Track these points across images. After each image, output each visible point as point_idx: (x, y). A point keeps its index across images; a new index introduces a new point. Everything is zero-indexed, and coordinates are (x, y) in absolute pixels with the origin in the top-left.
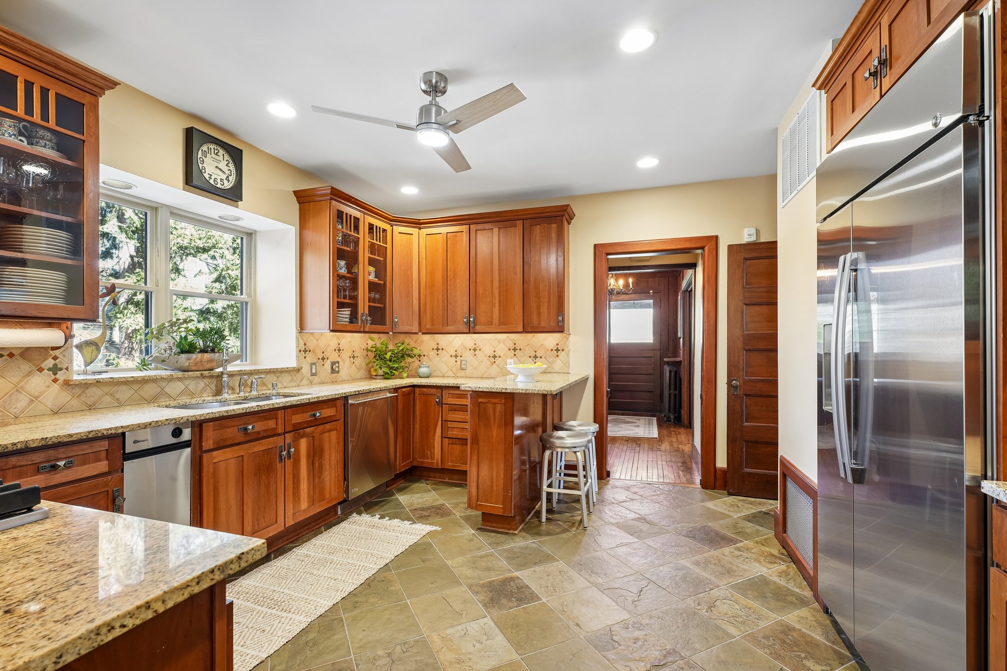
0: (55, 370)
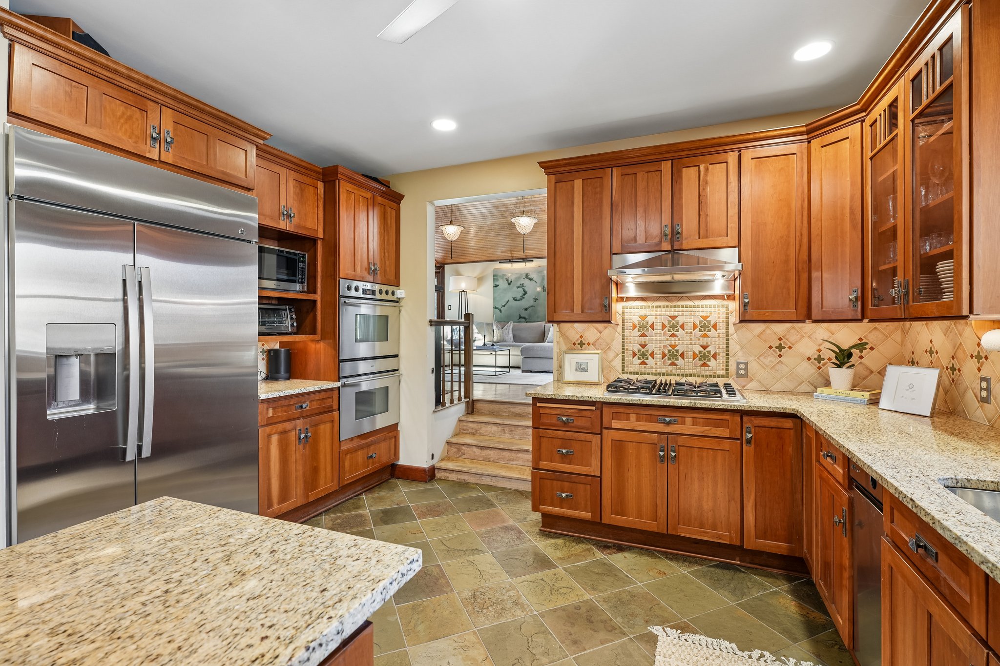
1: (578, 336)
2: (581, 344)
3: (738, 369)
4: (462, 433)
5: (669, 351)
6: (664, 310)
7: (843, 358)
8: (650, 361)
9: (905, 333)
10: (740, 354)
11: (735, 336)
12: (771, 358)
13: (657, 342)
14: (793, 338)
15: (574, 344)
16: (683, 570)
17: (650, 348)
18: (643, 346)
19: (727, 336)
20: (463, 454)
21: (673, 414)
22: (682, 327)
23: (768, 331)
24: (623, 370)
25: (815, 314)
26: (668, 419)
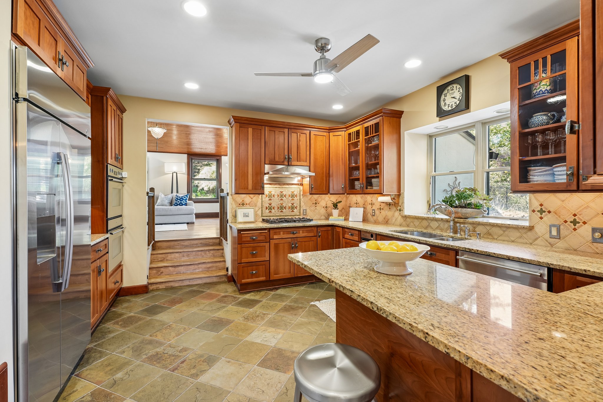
0: (400, 210)
1: (241, 201)
2: (243, 204)
3: (303, 212)
4: (154, 262)
5: (280, 206)
6: (278, 189)
7: (335, 206)
8: (273, 211)
9: (347, 198)
10: (304, 206)
11: (302, 200)
12: (313, 208)
13: (276, 202)
14: (319, 200)
15: (240, 204)
16: (302, 288)
17: (273, 205)
18: (270, 204)
19: (300, 199)
20: (162, 273)
21: (296, 230)
22: (285, 196)
23: (312, 198)
24: (262, 215)
25: (331, 192)
26: (295, 232)
